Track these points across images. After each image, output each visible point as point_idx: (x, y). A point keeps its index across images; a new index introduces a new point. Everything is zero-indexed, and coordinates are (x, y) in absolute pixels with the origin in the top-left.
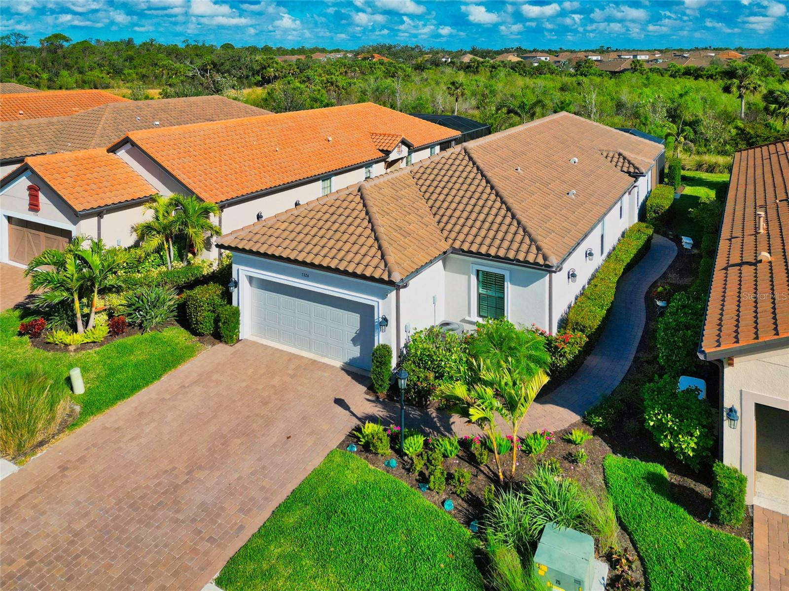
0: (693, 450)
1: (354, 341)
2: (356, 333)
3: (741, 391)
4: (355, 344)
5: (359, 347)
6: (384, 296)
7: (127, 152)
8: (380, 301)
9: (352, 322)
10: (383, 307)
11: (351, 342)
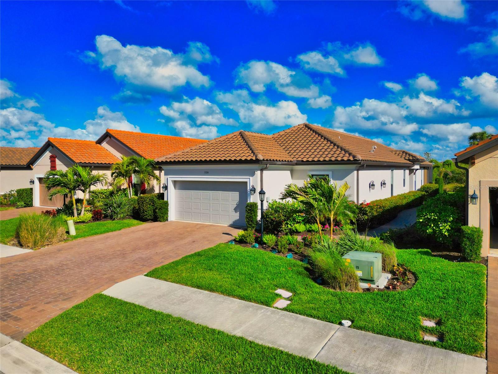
0: (448, 230)
1: (236, 210)
2: (237, 204)
3: (480, 182)
4: (236, 212)
5: (239, 212)
6: (253, 174)
7: (107, 143)
8: (251, 178)
9: (234, 197)
10: (253, 181)
11: (234, 211)
